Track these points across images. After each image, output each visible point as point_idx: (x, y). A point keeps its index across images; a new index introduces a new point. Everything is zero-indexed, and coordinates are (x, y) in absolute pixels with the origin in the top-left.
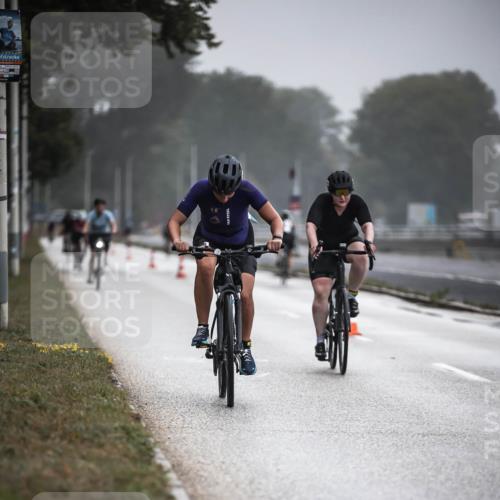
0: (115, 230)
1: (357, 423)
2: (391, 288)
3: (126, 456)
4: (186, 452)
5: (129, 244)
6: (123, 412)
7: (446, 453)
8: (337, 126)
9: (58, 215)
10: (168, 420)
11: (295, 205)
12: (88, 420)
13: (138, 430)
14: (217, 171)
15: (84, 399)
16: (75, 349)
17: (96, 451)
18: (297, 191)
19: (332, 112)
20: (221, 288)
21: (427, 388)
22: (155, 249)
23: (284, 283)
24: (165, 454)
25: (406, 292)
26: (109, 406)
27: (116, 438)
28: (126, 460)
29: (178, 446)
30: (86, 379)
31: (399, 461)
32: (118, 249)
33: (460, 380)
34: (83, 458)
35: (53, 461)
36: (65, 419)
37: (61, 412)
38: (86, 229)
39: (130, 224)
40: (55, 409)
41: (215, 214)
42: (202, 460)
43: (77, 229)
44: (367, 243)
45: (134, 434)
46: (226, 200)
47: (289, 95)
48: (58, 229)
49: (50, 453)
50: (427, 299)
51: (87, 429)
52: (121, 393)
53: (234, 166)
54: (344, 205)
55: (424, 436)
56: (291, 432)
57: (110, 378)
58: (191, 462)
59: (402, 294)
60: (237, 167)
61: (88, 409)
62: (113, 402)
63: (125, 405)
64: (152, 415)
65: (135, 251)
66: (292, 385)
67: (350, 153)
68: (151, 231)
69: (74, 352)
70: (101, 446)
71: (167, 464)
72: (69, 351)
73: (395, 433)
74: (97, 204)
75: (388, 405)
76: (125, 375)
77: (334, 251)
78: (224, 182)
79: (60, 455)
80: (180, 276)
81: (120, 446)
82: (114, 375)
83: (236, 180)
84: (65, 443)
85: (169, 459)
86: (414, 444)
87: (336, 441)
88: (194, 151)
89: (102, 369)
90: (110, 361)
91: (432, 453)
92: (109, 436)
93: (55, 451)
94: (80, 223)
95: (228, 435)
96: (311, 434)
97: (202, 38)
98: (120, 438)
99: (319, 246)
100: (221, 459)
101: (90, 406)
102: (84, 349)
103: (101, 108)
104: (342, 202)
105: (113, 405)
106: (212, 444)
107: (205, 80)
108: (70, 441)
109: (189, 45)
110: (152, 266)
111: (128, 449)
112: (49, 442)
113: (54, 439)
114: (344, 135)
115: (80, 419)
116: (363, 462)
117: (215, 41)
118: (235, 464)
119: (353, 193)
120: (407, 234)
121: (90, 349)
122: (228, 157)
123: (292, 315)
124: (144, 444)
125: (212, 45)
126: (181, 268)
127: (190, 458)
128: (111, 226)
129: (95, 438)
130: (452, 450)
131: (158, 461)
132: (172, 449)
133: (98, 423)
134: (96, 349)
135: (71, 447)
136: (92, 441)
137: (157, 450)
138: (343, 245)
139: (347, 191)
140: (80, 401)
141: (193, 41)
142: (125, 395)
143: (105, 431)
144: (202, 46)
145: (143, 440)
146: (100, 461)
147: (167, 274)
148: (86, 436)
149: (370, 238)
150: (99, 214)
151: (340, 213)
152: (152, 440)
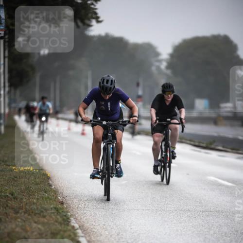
0: (51, 111)
1: (170, 206)
2: (186, 140)
3: (56, 221)
4: (86, 220)
5: (58, 119)
6: (55, 200)
7: (214, 220)
8: (160, 61)
9: (23, 104)
10: (77, 204)
11: (139, 100)
12: (38, 204)
13: (62, 209)
14: (103, 83)
15: (36, 194)
16: (31, 169)
17: (42, 219)
18: (140, 93)
19: (158, 54)
20: (105, 141)
21: (205, 189)
22: (71, 121)
23: (133, 137)
24: (75, 221)
25: (194, 142)
26: (48, 197)
27: (51, 213)
28: (57, 224)
29: (82, 217)
30: (37, 184)
31: (191, 224)
32: (52, 121)
33: (221, 185)
34: (35, 222)
35: (20, 224)
36: (27, 204)
37: (24, 200)
38: (37, 111)
39: (58, 109)
40: (22, 199)
41: (103, 105)
42: (94, 224)
43: (32, 111)
44: (181, 119)
45: (60, 211)
46: (108, 98)
47: (137, 46)
48: (23, 111)
49: (19, 220)
50: (204, 145)
51: (37, 208)
52: (54, 191)
53: (112, 81)
54: (170, 100)
55: (203, 212)
56: (138, 210)
57: (49, 184)
58: (88, 225)
59: (192, 143)
60: (113, 81)
61: (38, 199)
62: (50, 195)
63: (56, 197)
64: (70, 202)
65: (61, 122)
66: (138, 187)
67: (166, 75)
68: (68, 112)
69: (31, 171)
70: (44, 217)
71: (77, 226)
72: (28, 171)
73: (189, 210)
74: (43, 99)
75: (185, 197)
76: (56, 183)
77: (164, 123)
78: (107, 88)
79: (24, 221)
80: (83, 134)
81: (54, 217)
82: (50, 182)
83: (113, 88)
84: (26, 215)
85: (77, 223)
86: (198, 215)
87: (160, 214)
88: (89, 73)
89: (44, 179)
90: (48, 175)
91: (207, 220)
92: (48, 212)
93: (22, 219)
94: (34, 108)
95: (106, 212)
96: (147, 211)
97: (94, 18)
98: (54, 213)
99: (157, 120)
100: (103, 223)
101: (39, 197)
102: (36, 170)
103: (44, 53)
104: (169, 98)
105: (50, 197)
106: (99, 216)
107: (95, 39)
108: (29, 215)
109: (87, 22)
110: (69, 129)
111: (58, 219)
112: (19, 215)
113: (21, 213)
114: (163, 66)
115: (34, 203)
116: (173, 224)
117: (100, 19)
118: (110, 226)
119: (175, 93)
120: (194, 114)
121: (39, 170)
122: (109, 76)
123: (138, 153)
124: (65, 216)
125: (98, 22)
126: (83, 130)
127: (88, 223)
128: (50, 110)
129: (41, 213)
130: (217, 219)
131: (72, 224)
132: (79, 218)
133: (43, 206)
134: (42, 170)
135: (29, 217)
136: (39, 214)
137: (72, 219)
138: (169, 120)
139: (171, 92)
140: (34, 195)
141: (89, 19)
142: (56, 192)
143: (46, 210)
144: (94, 22)
145: (65, 214)
146: (43, 224)
147: (76, 133)
148: (37, 212)
149: (183, 116)
150: (44, 104)
151: (168, 104)
152: (69, 214)
